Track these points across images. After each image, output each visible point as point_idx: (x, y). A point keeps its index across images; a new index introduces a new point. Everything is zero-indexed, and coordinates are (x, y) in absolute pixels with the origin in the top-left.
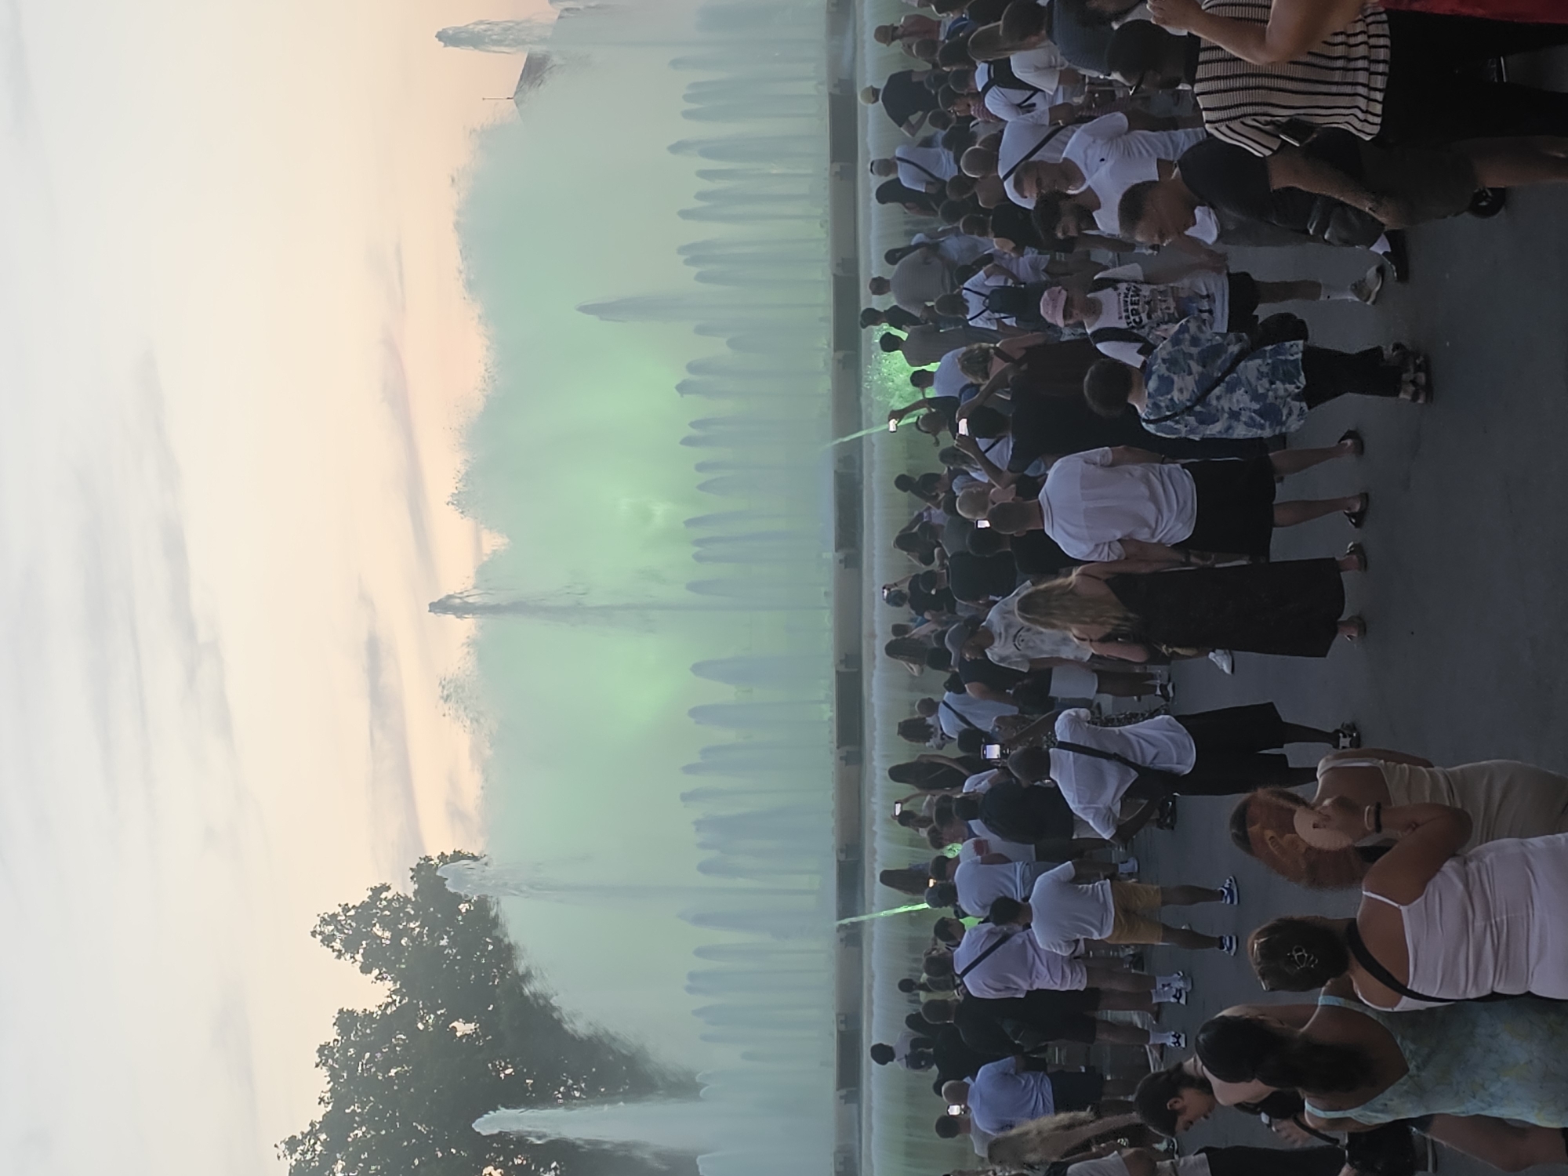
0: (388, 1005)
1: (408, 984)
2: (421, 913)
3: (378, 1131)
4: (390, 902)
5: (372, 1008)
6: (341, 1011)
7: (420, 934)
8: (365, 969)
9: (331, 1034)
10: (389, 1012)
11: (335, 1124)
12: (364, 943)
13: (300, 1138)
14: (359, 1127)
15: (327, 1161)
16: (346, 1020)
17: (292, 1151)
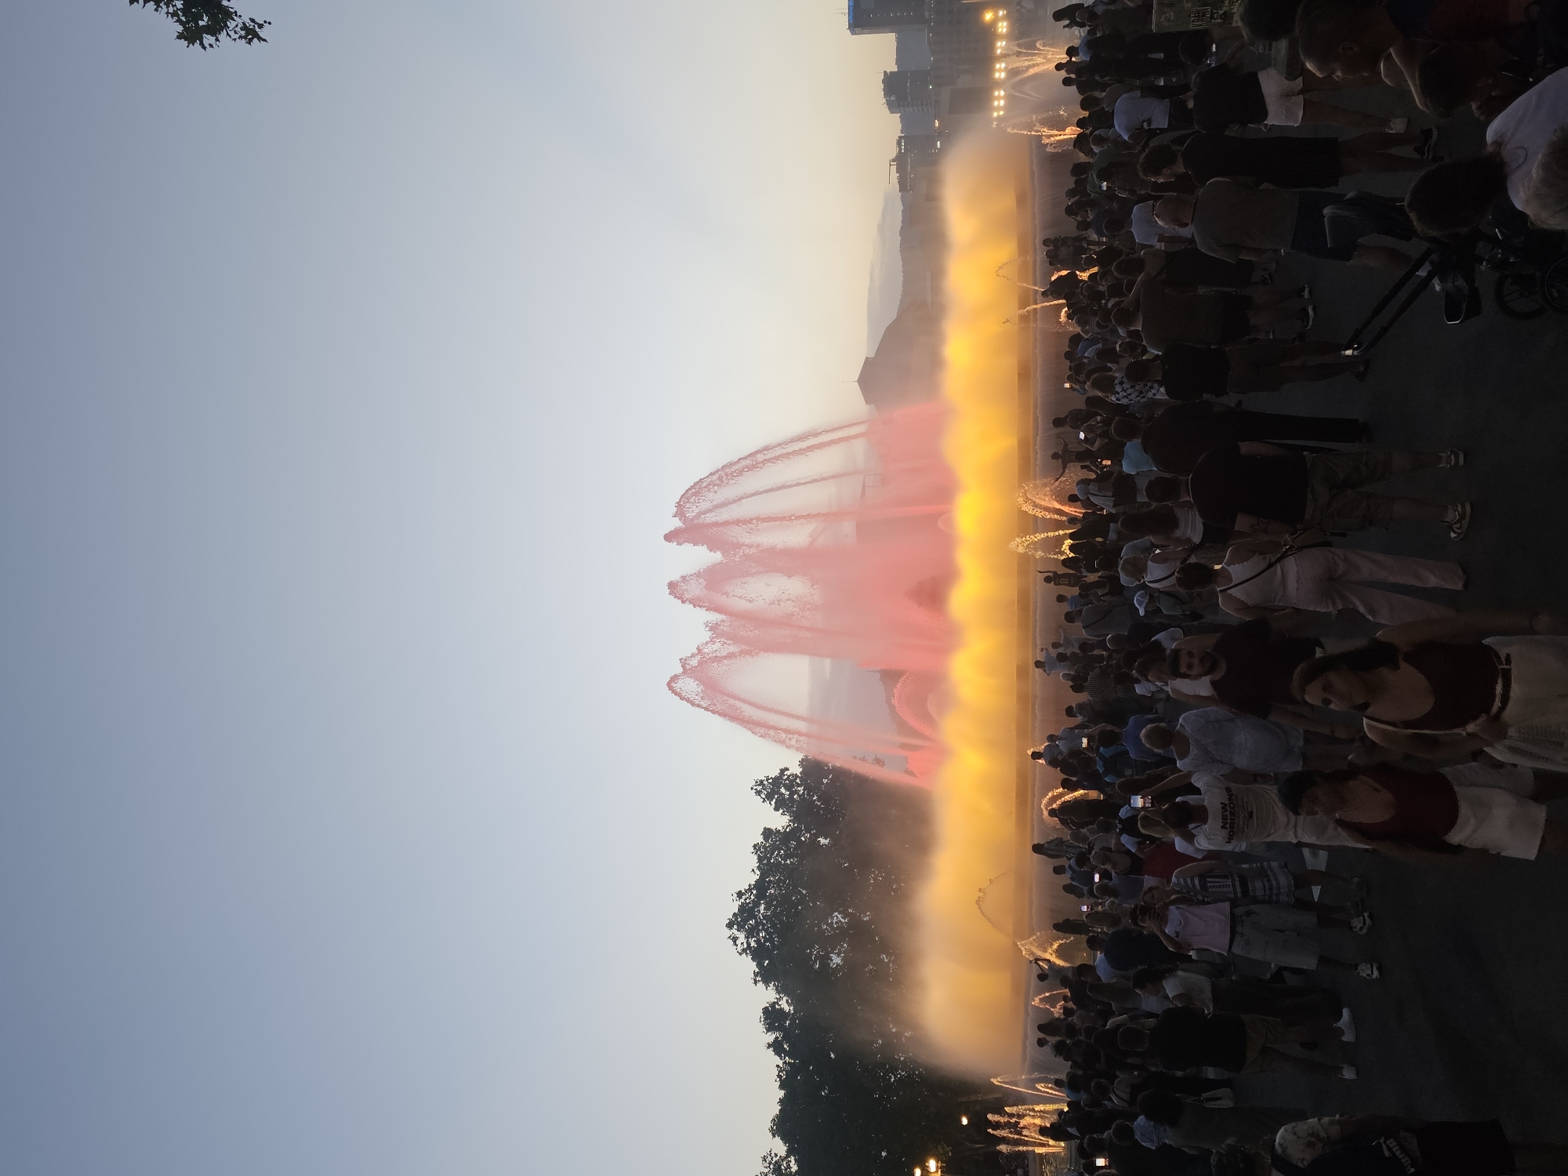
0: (787, 828)
1: (796, 818)
2: (804, 782)
3: (781, 890)
4: (789, 776)
5: (781, 829)
6: (765, 828)
7: (803, 793)
8: (776, 809)
9: (760, 839)
10: (788, 830)
11: (760, 886)
12: (776, 796)
13: (743, 891)
14: (773, 887)
15: (756, 904)
16: (767, 833)
17: (740, 898)
